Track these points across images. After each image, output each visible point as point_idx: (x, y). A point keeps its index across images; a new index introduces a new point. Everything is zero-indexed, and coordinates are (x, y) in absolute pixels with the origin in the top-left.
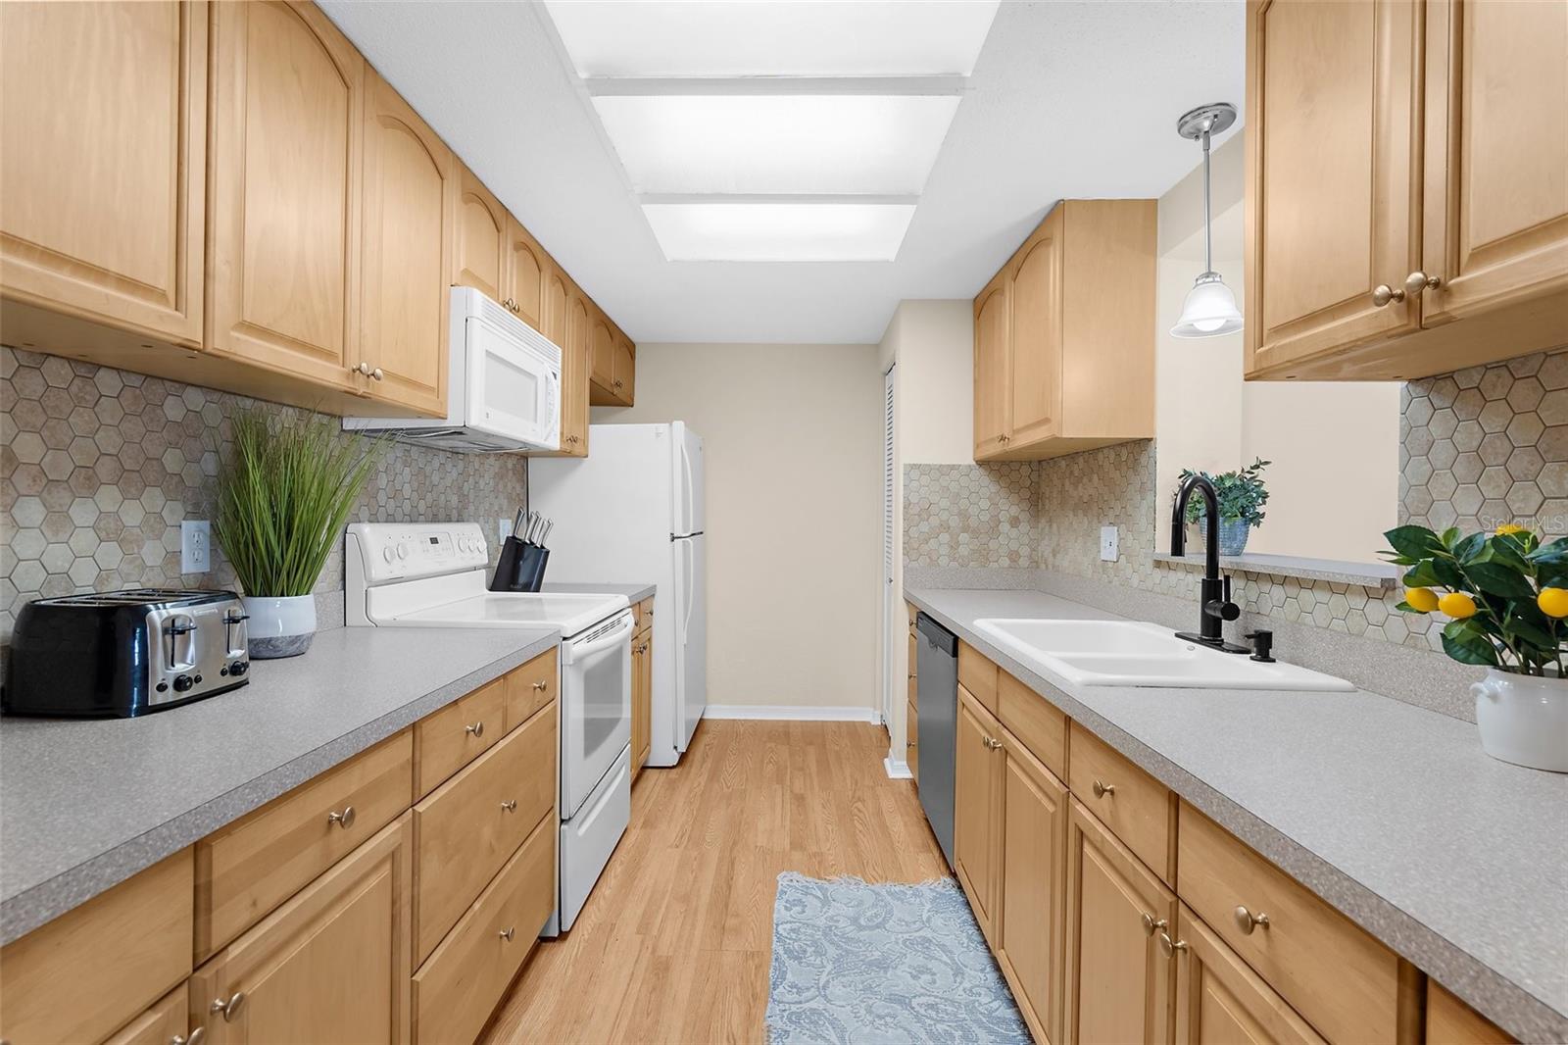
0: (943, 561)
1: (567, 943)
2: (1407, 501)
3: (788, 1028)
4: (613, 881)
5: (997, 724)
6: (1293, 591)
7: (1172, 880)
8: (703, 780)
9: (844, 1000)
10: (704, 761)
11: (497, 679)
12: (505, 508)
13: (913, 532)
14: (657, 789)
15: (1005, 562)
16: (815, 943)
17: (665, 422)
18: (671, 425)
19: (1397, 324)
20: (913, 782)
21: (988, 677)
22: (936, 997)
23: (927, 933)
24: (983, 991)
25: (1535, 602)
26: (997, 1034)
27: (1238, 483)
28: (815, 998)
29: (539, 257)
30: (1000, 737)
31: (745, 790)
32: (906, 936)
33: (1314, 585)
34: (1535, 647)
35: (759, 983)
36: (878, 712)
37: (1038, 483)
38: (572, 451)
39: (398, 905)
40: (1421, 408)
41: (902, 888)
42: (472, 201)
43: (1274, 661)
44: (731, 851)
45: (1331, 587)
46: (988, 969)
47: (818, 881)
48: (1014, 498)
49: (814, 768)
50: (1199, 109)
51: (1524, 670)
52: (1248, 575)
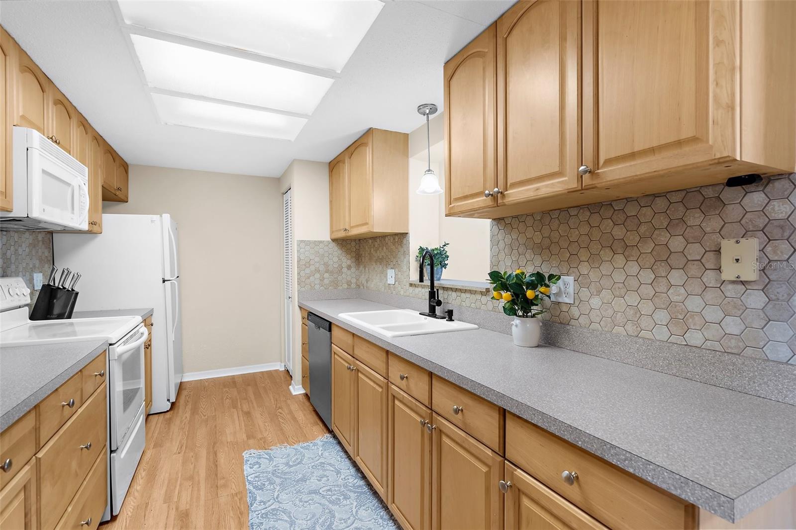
0: (317, 287)
1: (117, 521)
2: (493, 261)
3: (262, 521)
4: (141, 482)
5: (353, 359)
6: (459, 294)
7: (430, 405)
8: (188, 415)
9: (288, 500)
10: (186, 405)
11: (77, 373)
12: (37, 266)
13: (302, 273)
14: (159, 425)
15: (345, 286)
16: (268, 480)
17: (158, 214)
18: (161, 216)
19: (491, 204)
20: (306, 395)
21: (349, 339)
22: (330, 486)
23: (322, 460)
24: (350, 477)
25: (526, 295)
26: (358, 492)
27: (439, 252)
28: (273, 504)
29: (70, 109)
30: (355, 364)
31: (215, 415)
32: (313, 464)
33: (465, 291)
34: (525, 308)
35: (242, 506)
36: (283, 364)
37: (359, 250)
38: (94, 229)
39: (29, 516)
40: (495, 228)
41: (307, 444)
42: (26, 71)
43: (454, 320)
44: (213, 448)
45: (471, 292)
46: (351, 468)
47: (264, 451)
48: (349, 256)
49: (252, 397)
50: (425, 104)
51: (523, 316)
52: (445, 289)
